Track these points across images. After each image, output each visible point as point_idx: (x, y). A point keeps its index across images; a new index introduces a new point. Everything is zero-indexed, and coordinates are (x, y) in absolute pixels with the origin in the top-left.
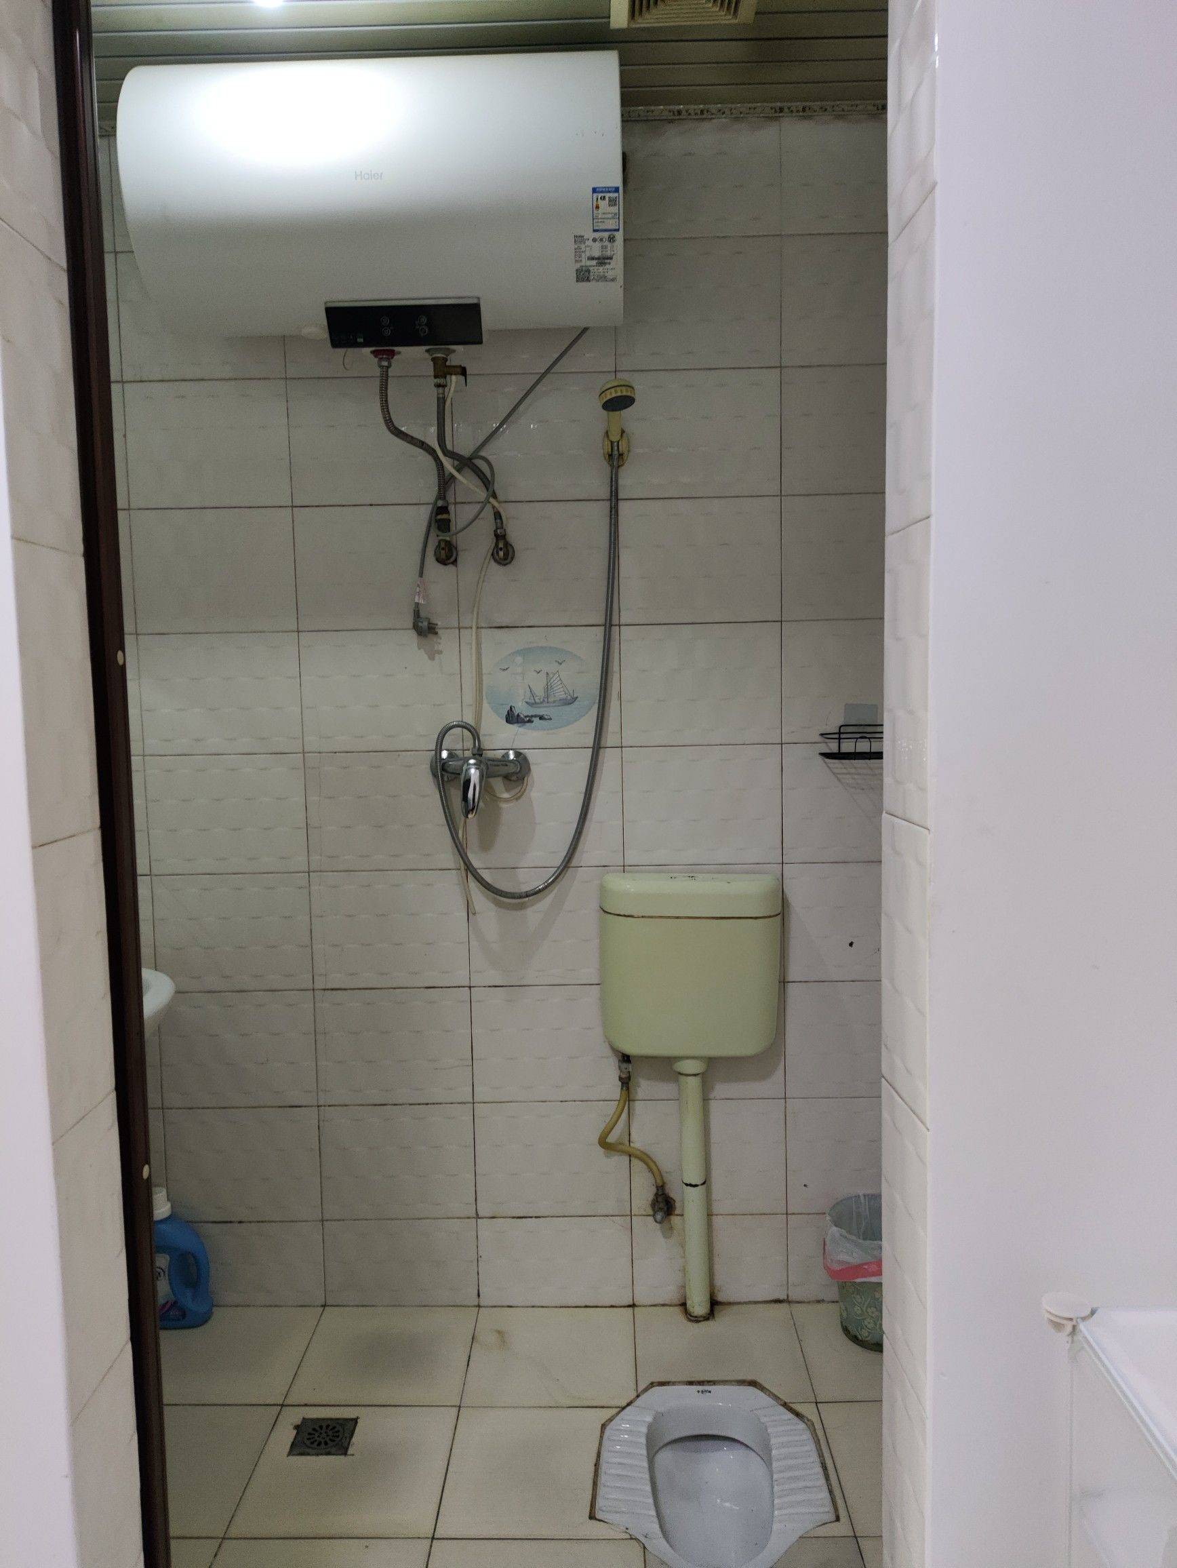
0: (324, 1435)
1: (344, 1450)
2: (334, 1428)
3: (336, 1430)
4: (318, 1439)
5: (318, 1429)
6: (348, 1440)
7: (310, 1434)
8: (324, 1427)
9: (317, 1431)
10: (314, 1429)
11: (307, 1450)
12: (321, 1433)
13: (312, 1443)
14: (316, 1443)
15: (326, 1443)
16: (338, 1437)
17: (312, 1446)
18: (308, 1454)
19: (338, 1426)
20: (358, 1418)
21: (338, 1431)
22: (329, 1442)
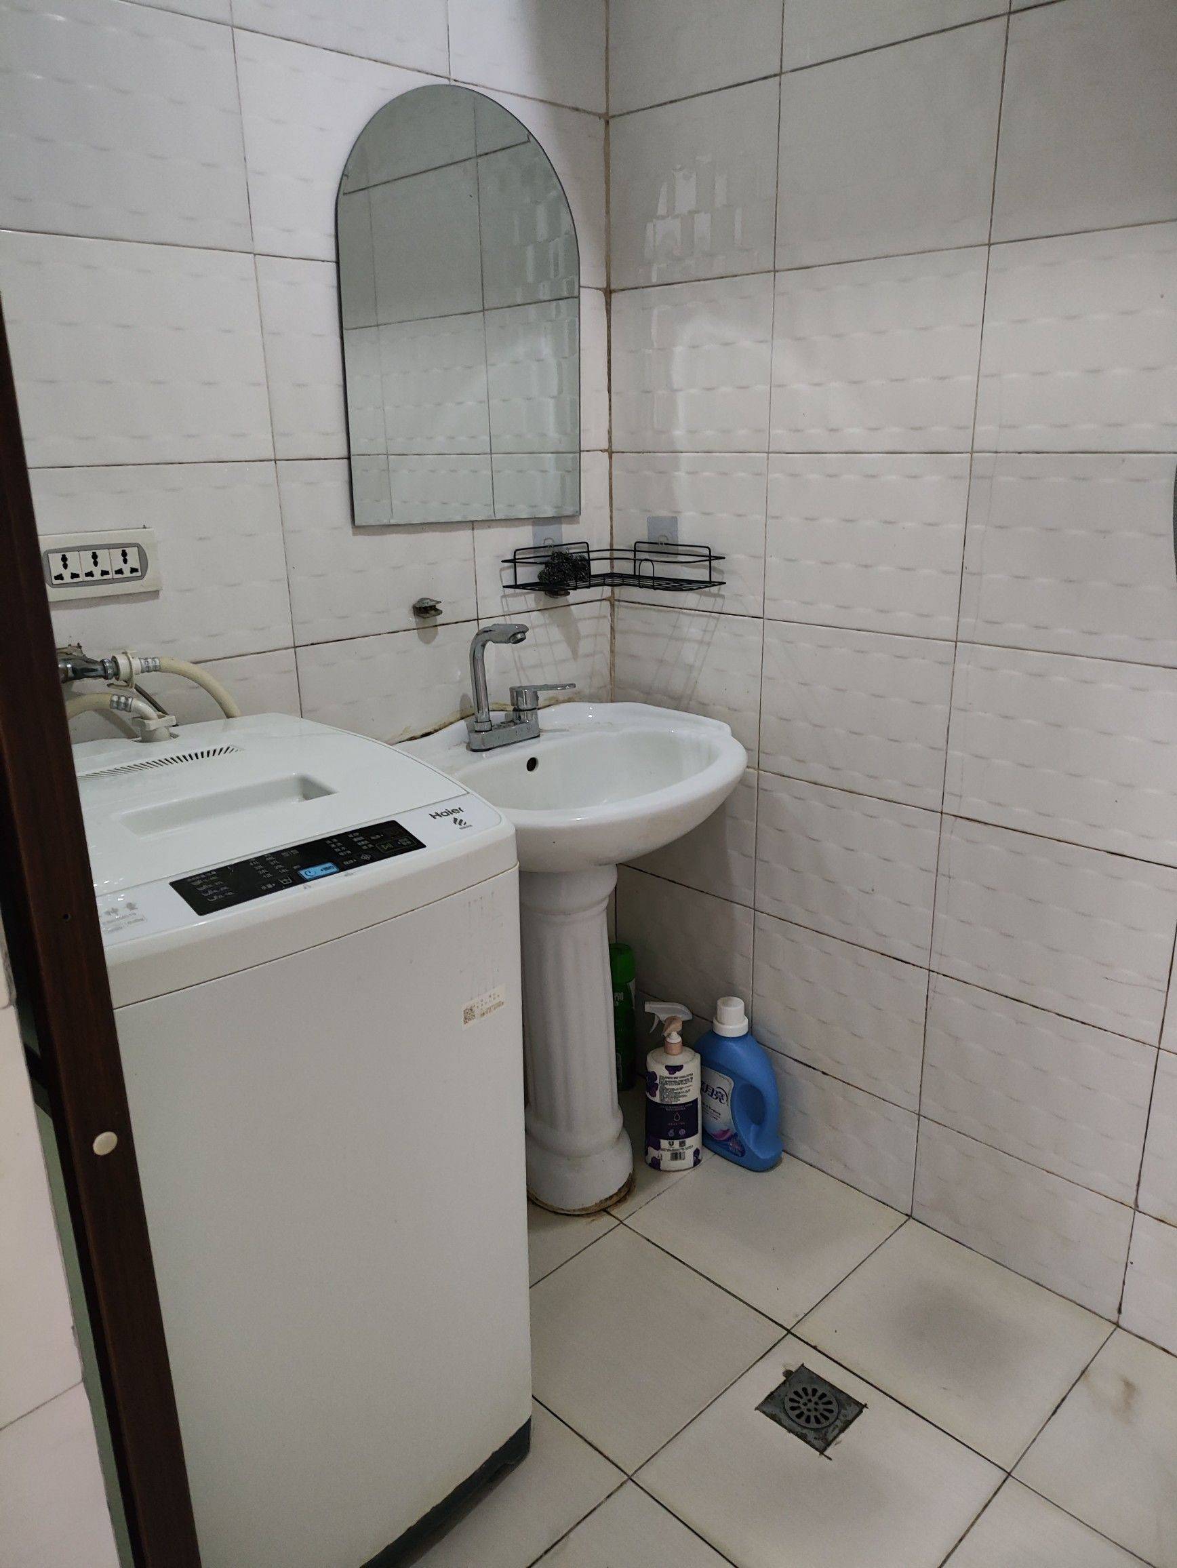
0: (811, 1406)
1: (822, 1444)
2: (830, 1403)
3: (829, 1407)
4: (802, 1406)
5: (810, 1391)
6: (837, 1431)
7: (796, 1393)
8: (818, 1394)
9: (807, 1394)
10: (805, 1390)
11: (782, 1416)
12: (810, 1401)
13: (793, 1408)
14: (797, 1412)
15: (808, 1420)
16: (827, 1418)
17: (790, 1412)
18: (779, 1422)
19: (835, 1403)
20: (865, 1406)
21: (831, 1411)
22: (813, 1419)
